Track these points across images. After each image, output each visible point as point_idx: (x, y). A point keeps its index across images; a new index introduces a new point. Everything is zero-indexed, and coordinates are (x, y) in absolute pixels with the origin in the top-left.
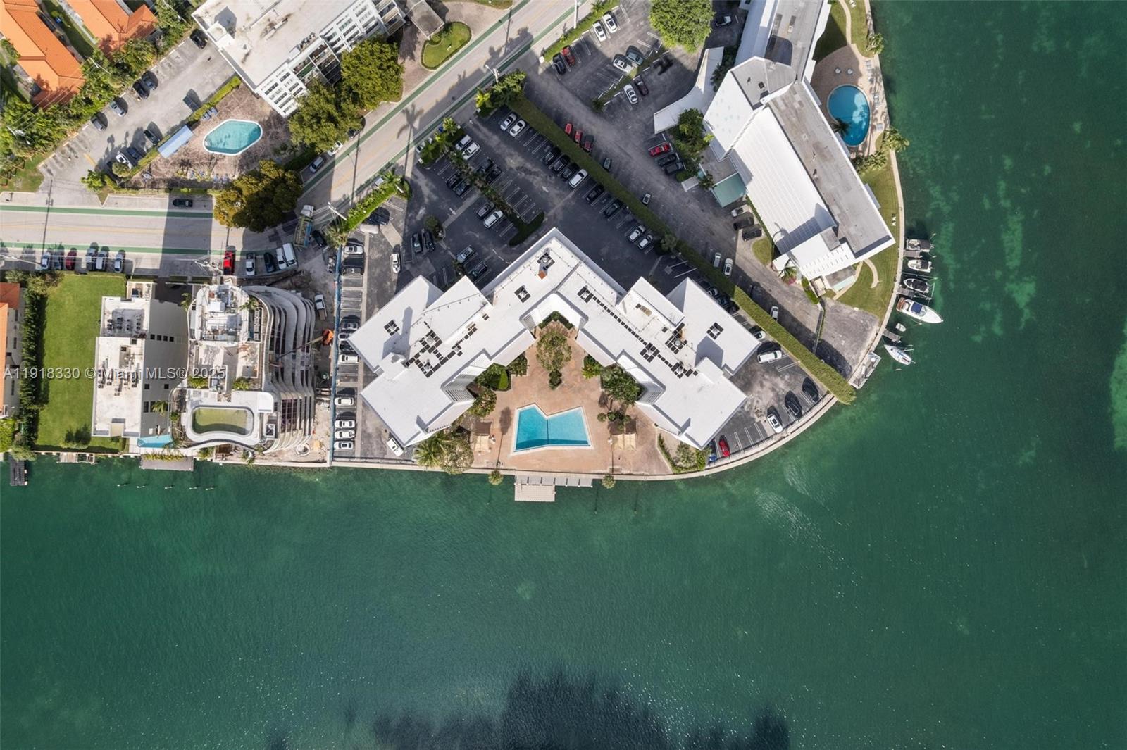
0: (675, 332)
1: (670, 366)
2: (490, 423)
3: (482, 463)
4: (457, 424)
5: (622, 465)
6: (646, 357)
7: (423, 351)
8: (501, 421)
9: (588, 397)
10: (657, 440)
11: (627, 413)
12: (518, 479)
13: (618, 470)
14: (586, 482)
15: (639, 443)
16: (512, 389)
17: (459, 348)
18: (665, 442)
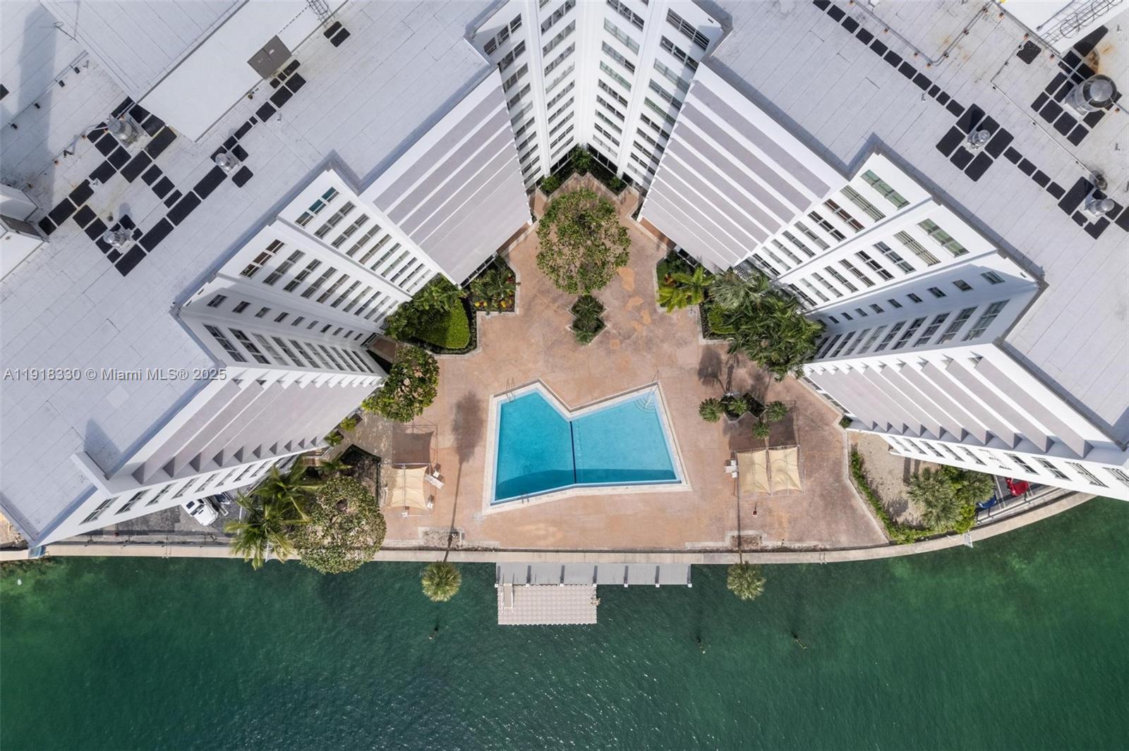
0: (1071, 59)
1: (1055, 190)
2: (431, 434)
3: (413, 536)
4: (347, 442)
5: (763, 527)
6: (961, 159)
7: (103, 174)
8: (456, 429)
9: (672, 362)
10: (846, 461)
11: (770, 398)
12: (503, 573)
13: (751, 540)
14: (675, 572)
15: (806, 469)
16: (479, 350)
17: (241, 154)
18: (867, 466)
